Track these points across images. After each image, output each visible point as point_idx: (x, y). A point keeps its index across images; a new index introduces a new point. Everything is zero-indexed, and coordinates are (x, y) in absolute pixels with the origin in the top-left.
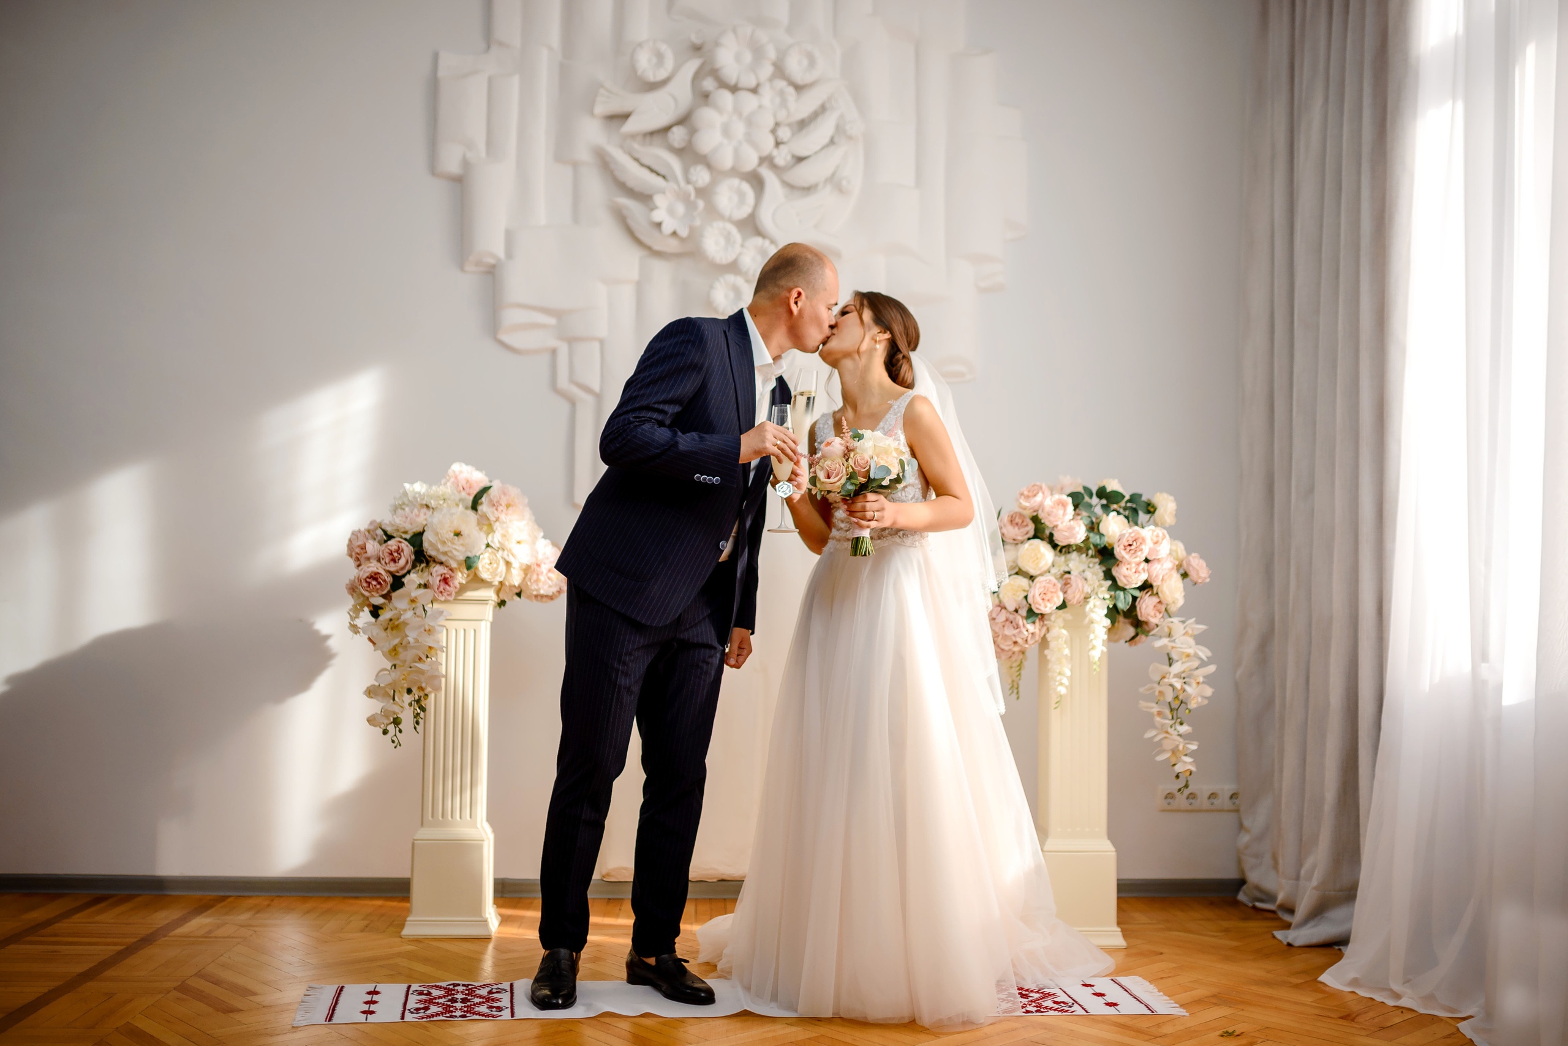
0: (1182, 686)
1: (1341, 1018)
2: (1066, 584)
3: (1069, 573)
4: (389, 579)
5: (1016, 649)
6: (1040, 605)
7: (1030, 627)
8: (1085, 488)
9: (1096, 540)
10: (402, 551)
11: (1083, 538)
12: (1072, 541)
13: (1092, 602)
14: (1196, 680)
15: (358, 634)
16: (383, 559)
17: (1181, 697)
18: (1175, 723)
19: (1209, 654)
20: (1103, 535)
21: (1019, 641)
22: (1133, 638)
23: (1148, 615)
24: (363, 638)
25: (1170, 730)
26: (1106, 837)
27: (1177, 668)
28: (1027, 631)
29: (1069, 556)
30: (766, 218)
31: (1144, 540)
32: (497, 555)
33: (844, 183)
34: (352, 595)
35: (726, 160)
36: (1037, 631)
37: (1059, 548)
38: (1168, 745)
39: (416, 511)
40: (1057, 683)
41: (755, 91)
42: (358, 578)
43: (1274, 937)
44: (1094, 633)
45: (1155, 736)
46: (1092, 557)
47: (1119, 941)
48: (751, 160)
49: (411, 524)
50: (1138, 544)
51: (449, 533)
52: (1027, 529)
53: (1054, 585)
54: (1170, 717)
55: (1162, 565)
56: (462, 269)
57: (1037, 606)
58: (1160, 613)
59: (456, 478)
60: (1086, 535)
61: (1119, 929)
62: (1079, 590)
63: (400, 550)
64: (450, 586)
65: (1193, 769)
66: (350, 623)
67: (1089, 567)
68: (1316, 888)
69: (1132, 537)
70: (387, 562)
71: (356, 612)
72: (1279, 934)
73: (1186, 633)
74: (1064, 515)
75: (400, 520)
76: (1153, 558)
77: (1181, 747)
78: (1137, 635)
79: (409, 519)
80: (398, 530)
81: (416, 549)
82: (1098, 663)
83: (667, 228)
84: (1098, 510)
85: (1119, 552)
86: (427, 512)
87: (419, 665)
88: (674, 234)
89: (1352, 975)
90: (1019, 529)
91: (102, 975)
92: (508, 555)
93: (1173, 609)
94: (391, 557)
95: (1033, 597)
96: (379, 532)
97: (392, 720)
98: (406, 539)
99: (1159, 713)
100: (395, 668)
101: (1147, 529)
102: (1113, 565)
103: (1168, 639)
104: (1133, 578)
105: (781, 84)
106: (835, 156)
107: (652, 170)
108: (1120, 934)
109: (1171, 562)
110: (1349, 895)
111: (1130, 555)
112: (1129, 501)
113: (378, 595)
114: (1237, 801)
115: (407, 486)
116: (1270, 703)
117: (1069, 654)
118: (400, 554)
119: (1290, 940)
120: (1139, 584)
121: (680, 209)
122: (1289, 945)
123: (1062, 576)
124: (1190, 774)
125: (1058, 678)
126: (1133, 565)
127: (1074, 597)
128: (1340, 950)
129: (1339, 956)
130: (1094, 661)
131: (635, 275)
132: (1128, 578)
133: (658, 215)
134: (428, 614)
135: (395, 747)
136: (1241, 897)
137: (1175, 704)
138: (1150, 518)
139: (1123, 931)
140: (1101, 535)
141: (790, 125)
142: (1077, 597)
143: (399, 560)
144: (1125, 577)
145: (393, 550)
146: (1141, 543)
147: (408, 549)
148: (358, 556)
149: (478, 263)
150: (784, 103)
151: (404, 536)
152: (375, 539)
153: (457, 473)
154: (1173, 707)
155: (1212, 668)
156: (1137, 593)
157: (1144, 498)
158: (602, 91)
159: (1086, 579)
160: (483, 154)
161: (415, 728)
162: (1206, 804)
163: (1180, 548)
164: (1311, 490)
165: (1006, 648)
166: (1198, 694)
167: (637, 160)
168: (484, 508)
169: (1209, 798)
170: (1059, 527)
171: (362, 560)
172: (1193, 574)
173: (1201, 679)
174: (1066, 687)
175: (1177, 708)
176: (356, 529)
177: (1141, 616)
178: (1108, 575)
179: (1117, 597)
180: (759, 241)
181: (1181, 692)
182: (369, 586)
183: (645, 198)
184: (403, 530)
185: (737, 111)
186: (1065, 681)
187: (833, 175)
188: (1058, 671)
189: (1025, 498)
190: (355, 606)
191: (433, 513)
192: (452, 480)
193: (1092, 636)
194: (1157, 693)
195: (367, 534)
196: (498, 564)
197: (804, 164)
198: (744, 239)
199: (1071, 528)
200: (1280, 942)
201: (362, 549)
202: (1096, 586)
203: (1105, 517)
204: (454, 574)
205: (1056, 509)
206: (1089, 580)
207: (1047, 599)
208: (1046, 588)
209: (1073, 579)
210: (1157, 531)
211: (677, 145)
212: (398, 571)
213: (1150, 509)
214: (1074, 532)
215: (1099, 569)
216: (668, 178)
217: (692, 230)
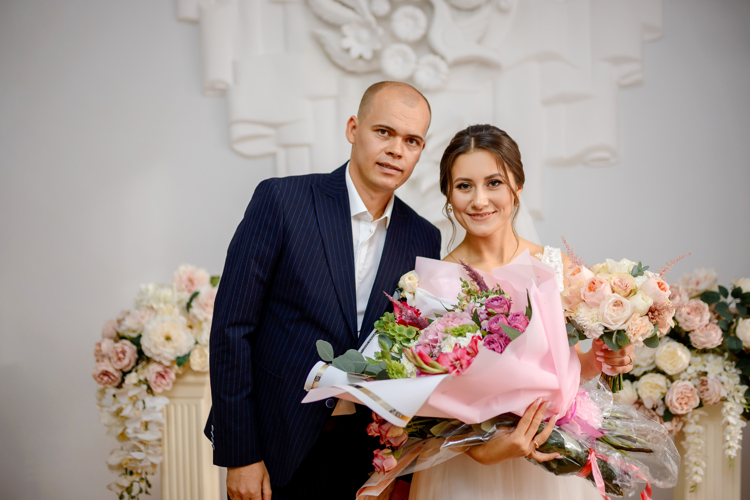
2: (702, 385)
3: (705, 374)
4: (118, 375)
6: (677, 409)
8: (719, 287)
9: (733, 345)
10: (126, 352)
11: (719, 343)
12: (709, 346)
13: (728, 405)
16: (113, 358)
29: (705, 358)
30: (437, 39)
32: (205, 350)
36: (674, 429)
37: (696, 351)
39: (143, 312)
40: (692, 472)
44: (730, 434)
49: (138, 324)
51: (162, 338)
53: (692, 390)
57: (674, 407)
59: (180, 276)
60: (722, 340)
62: (716, 394)
64: (166, 380)
67: (725, 370)
70: (115, 360)
74: (701, 319)
75: (130, 322)
81: (139, 348)
83: (355, 53)
86: (150, 314)
88: (361, 56)
94: (118, 356)
95: (671, 397)
97: (125, 488)
98: (132, 339)
107: (343, 4)
113: (111, 386)
117: (704, 447)
118: (124, 355)
123: (699, 376)
125: (694, 469)
127: (712, 400)
130: (730, 457)
131: (335, 91)
140: (738, 339)
142: (714, 400)
143: (124, 359)
145: (121, 350)
148: (97, 353)
149: (213, 89)
152: (110, 338)
159: (723, 383)
168: (195, 310)
170: (695, 332)
171: (99, 358)
174: (702, 476)
178: (746, 380)
182: (102, 381)
183: (337, 28)
184: (132, 330)
186: (701, 472)
188: (694, 462)
192: (177, 280)
198: (418, 57)
199: (707, 334)
201: (100, 347)
202: (732, 390)
203: (741, 320)
204: (168, 370)
205: (693, 315)
206: (725, 383)
207: (683, 402)
208: (684, 393)
209: (709, 382)
212: (124, 369)
214: (711, 338)
215: (735, 374)
216: (356, 9)
217: (375, 52)
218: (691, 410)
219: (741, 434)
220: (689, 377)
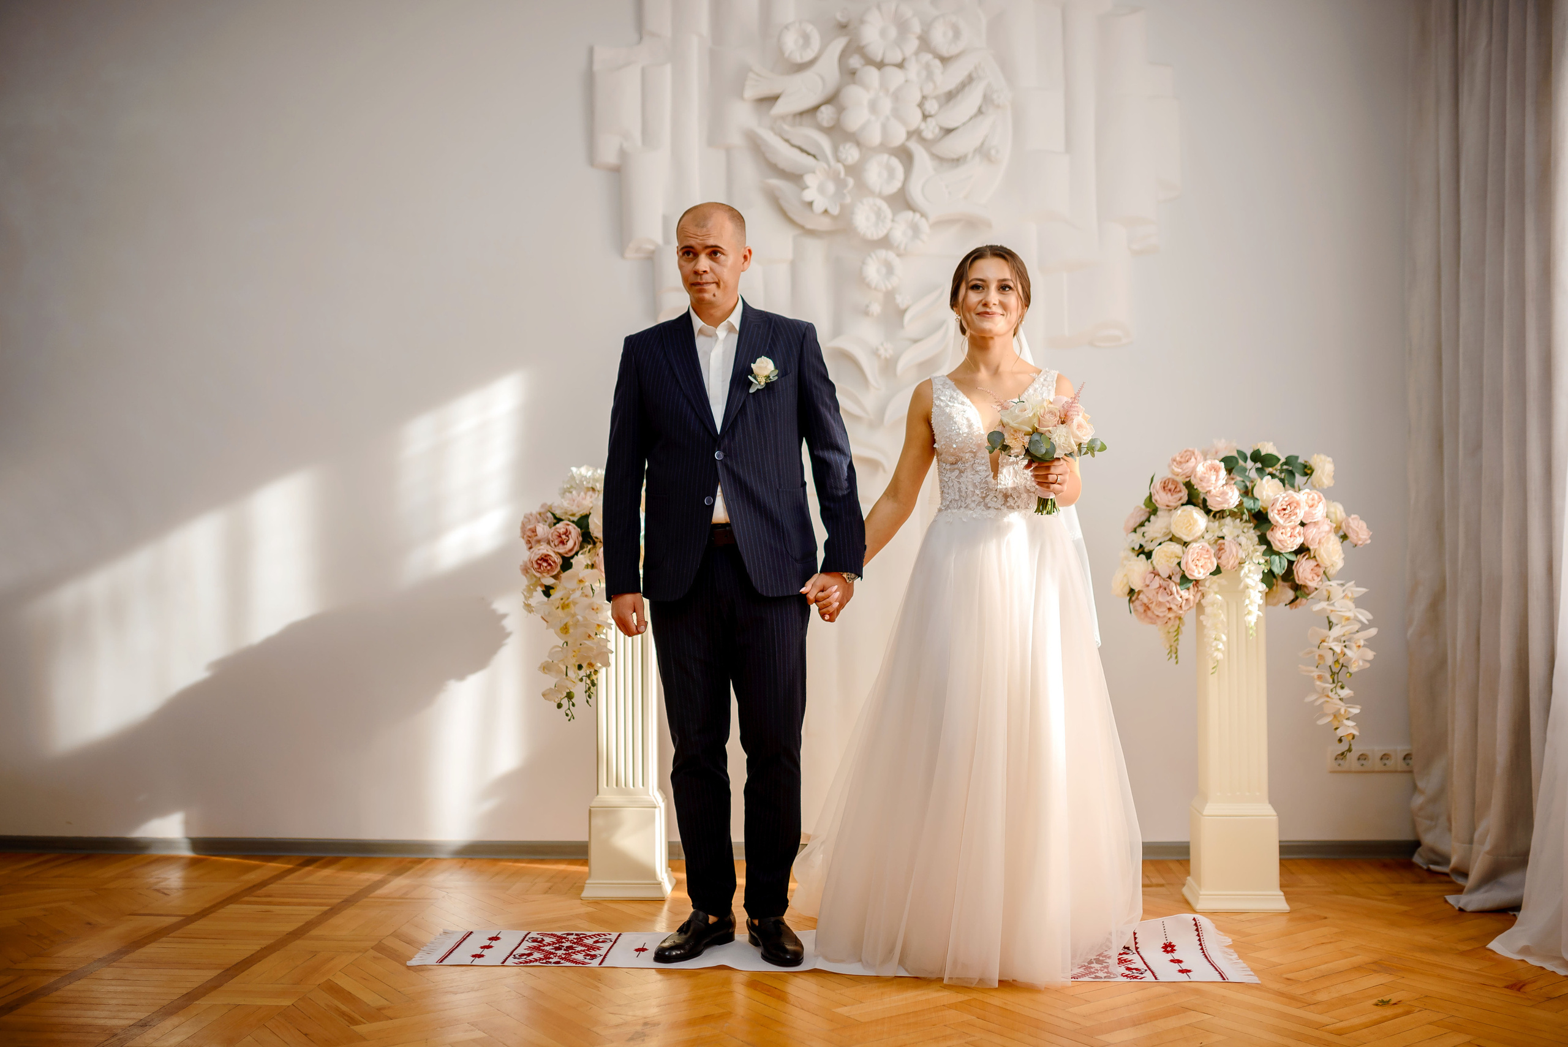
0: (1342, 650)
1: (1507, 987)
2: (1220, 550)
3: (1223, 538)
4: (559, 561)
5: (1171, 615)
6: (1194, 571)
7: (1185, 594)
8: (1239, 452)
9: (1250, 504)
10: (570, 533)
11: (1237, 503)
12: (1225, 507)
13: (1246, 567)
14: (1356, 643)
15: (532, 613)
16: (552, 541)
17: (1341, 661)
18: (1335, 687)
19: (1370, 617)
20: (1257, 499)
21: (1174, 607)
22: (1293, 601)
23: (1306, 579)
24: (536, 617)
25: (1330, 694)
26: (1267, 801)
27: (1336, 631)
28: (1181, 597)
29: (1223, 521)
30: (916, 192)
31: (1298, 504)
33: (993, 152)
34: (526, 576)
35: (875, 137)
36: (1192, 597)
37: (1212, 514)
38: (1329, 709)
39: (582, 494)
40: (1213, 649)
41: (900, 66)
42: (530, 560)
43: (1446, 902)
44: (1248, 598)
45: (1315, 700)
46: (1246, 521)
47: (1282, 905)
48: (899, 136)
49: (578, 507)
50: (1293, 508)
52: (1180, 495)
53: (1207, 551)
54: (1331, 681)
55: (1319, 528)
56: (622, 256)
57: (1190, 572)
58: (1318, 576)
60: (1239, 500)
61: (1282, 893)
62: (1233, 556)
63: (568, 533)
65: (1356, 733)
66: (524, 603)
67: (1243, 532)
68: (1488, 853)
69: (1286, 502)
70: (556, 544)
71: (530, 591)
72: (1451, 899)
73: (1345, 597)
74: (1217, 480)
75: (568, 504)
76: (1310, 521)
77: (1342, 711)
78: (1296, 598)
79: (576, 502)
80: (566, 513)
81: (583, 531)
82: (1255, 628)
83: (819, 207)
84: (1253, 474)
85: (1273, 516)
86: (593, 495)
87: (588, 643)
88: (826, 211)
89: (1523, 943)
90: (1172, 495)
91: (308, 934)
93: (1332, 571)
94: (560, 539)
95: (1186, 563)
96: (549, 515)
97: (565, 694)
98: (573, 522)
99: (1320, 677)
100: (567, 645)
101: (1302, 492)
102: (1268, 529)
103: (1327, 603)
104: (1289, 542)
105: (927, 57)
106: (984, 126)
107: (802, 150)
108: (1283, 898)
109: (1328, 524)
110: (1521, 860)
111: (1284, 519)
112: (1286, 463)
113: (548, 576)
114: (1411, 762)
115: (574, 469)
116: (1442, 663)
117: (1225, 620)
118: (568, 536)
119: (1461, 905)
120: (1295, 548)
121: (831, 187)
122: (1461, 910)
123: (1216, 541)
124: (1353, 738)
125: (1214, 644)
126: (1289, 529)
127: (1228, 563)
128: (1514, 915)
129: (1512, 922)
130: (1250, 626)
131: (789, 255)
132: (1283, 542)
133: (809, 195)
134: (595, 593)
135: (569, 720)
136: (1417, 859)
137: (1336, 668)
138: (1308, 479)
139: (1286, 894)
140: (1255, 499)
141: (937, 98)
142: (1231, 563)
143: (567, 542)
144: (1280, 541)
145: (561, 533)
146: (1295, 507)
147: (575, 531)
148: (529, 538)
149: (638, 250)
150: (930, 76)
151: (572, 518)
152: (546, 522)
154: (1334, 671)
155: (1373, 631)
156: (1292, 558)
157: (1301, 460)
158: (751, 75)
159: (1240, 544)
160: (639, 143)
161: (587, 702)
162: (1378, 765)
163: (1339, 510)
164: (1478, 446)
165: (1161, 615)
166: (1359, 658)
167: (787, 141)
169: (1381, 759)
170: (1212, 493)
171: (533, 543)
172: (1352, 536)
173: (1362, 643)
174: (1223, 652)
175: (1338, 672)
176: (528, 512)
177: (1298, 580)
178: (1263, 540)
179: (1272, 562)
180: (909, 215)
181: (1342, 656)
182: (540, 568)
183: (795, 178)
184: (570, 513)
185: (883, 85)
186: (1222, 647)
187: (982, 144)
188: (1214, 636)
189: (1177, 464)
190: (528, 586)
193: (1247, 602)
194: (1317, 657)
195: (538, 516)
197: (952, 135)
198: (894, 214)
199: (1224, 494)
200: (1453, 906)
201: (533, 532)
202: (1250, 551)
203: (1260, 481)
205: (1208, 475)
206: (1244, 545)
207: (1200, 565)
208: (1199, 554)
209: (1227, 544)
210: (1313, 494)
211: (825, 124)
212: (567, 553)
213: (1307, 471)
214: (1228, 497)
215: (1253, 535)
216: (818, 157)
217: (843, 207)
218: (1207, 575)
219: (1261, 598)
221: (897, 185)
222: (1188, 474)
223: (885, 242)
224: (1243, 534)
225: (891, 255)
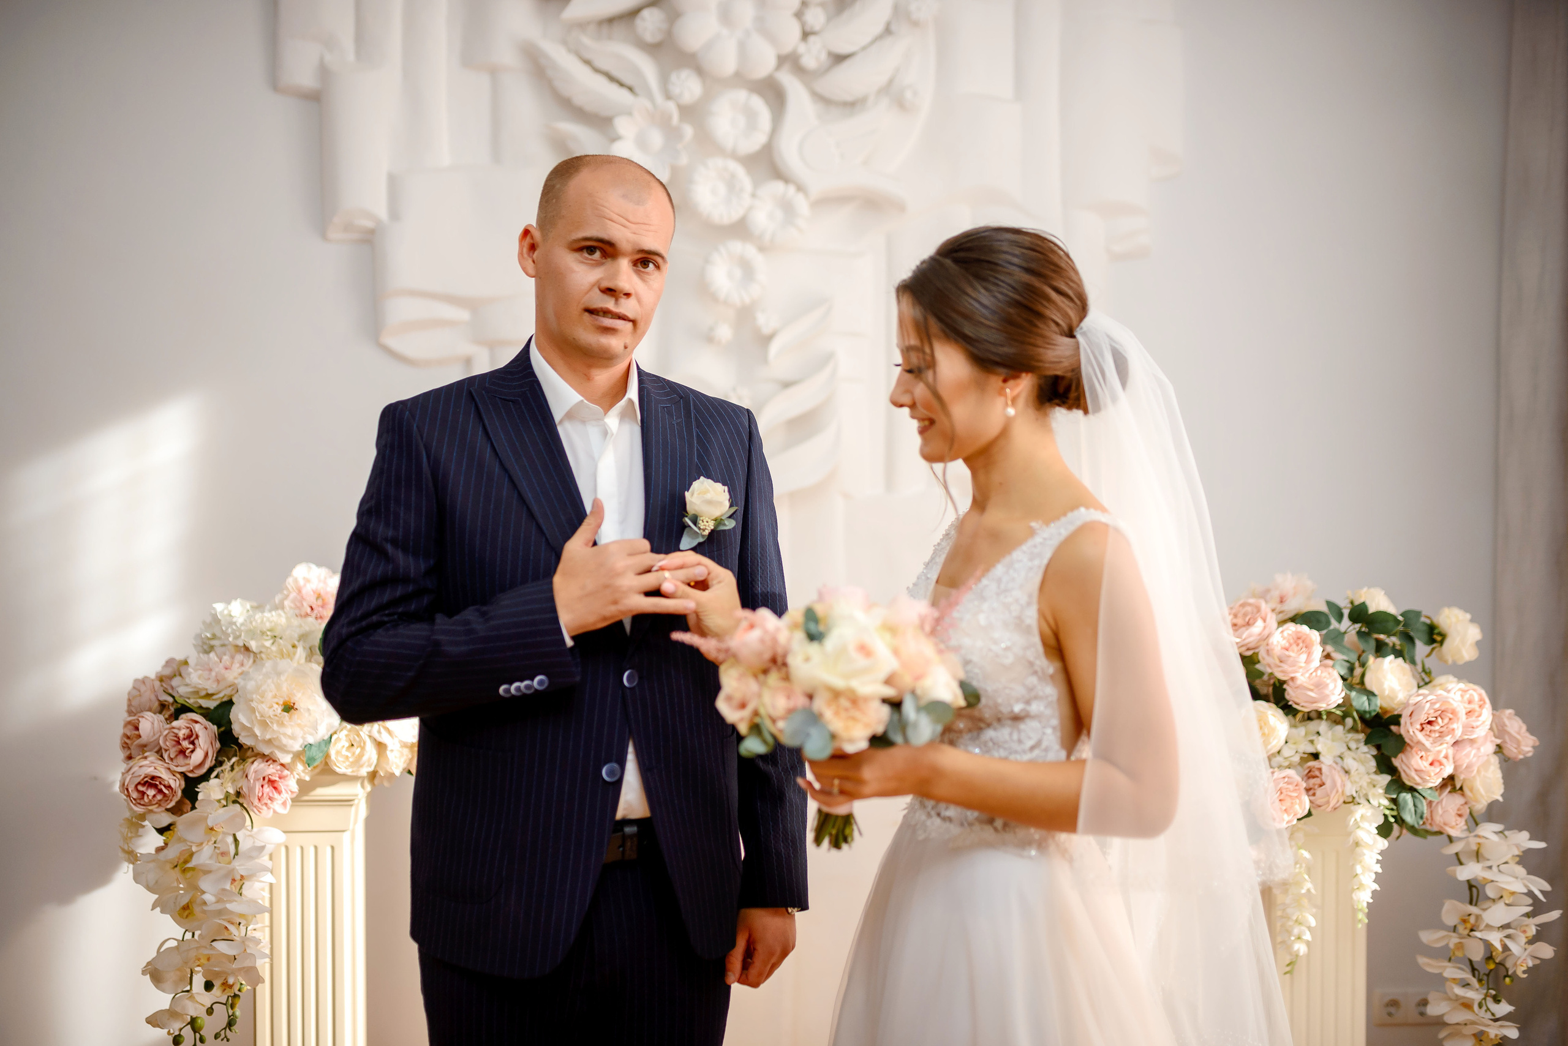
0: (1503, 943)
2: (1312, 778)
3: (1316, 756)
4: (178, 784)
8: (1330, 604)
9: (1363, 703)
10: (197, 737)
11: (1339, 700)
12: (1323, 706)
13: (1358, 811)
14: (1525, 932)
16: (167, 750)
17: (1497, 957)
18: (1487, 1000)
19: (1547, 887)
20: (1373, 694)
23: (1445, 824)
25: (1477, 1008)
29: (1314, 728)
30: (789, 152)
32: (361, 733)
33: (908, 95)
35: (727, 62)
37: (1297, 715)
39: (226, 658)
40: (1293, 938)
42: (125, 783)
44: (1361, 862)
45: (1446, 1014)
46: (1355, 731)
48: (764, 62)
49: (218, 681)
50: (1446, 721)
51: (276, 706)
53: (1297, 784)
54: (1479, 988)
55: (1479, 749)
56: (324, 236)
58: (1465, 819)
59: (299, 591)
60: (1343, 694)
62: (1337, 792)
63: (194, 736)
64: (280, 793)
67: (1349, 748)
69: (1430, 707)
70: (172, 756)
73: (1510, 856)
74: (1308, 662)
75: (200, 677)
79: (213, 674)
80: (196, 696)
81: (221, 731)
84: (1357, 646)
85: (1409, 729)
86: (244, 661)
92: (379, 732)
93: (1484, 810)
94: (179, 747)
96: (168, 695)
97: (189, 1019)
98: (205, 712)
99: (1459, 980)
100: (189, 939)
101: (1444, 682)
102: (1397, 750)
103: (1477, 865)
104: (1432, 774)
106: (892, 54)
107: (612, 79)
111: (1431, 739)
112: (1404, 625)
113: (161, 809)
115: (219, 607)
118: (193, 743)
120: (1440, 780)
121: (656, 138)
123: (1303, 760)
125: (1296, 931)
126: (1430, 750)
127: (1328, 802)
130: (1359, 908)
132: (1423, 775)
134: (241, 850)
137: (1488, 968)
138: (1434, 649)
140: (1370, 694)
141: (822, 4)
142: (1333, 803)
143: (192, 752)
144: (1415, 768)
145: (183, 734)
146: (1447, 718)
147: (206, 734)
148: (127, 741)
149: (348, 227)
151: (205, 703)
153: (301, 583)
154: (1484, 972)
155: (1555, 915)
156: (1434, 795)
157: (1426, 618)
159: (1347, 772)
160: (351, 57)
166: (1527, 954)
167: (588, 62)
170: (1299, 682)
171: (134, 749)
172: (1510, 748)
173: (1535, 932)
175: (1490, 973)
176: (141, 675)
178: (1385, 765)
179: (1401, 803)
180: (778, 187)
181: (1500, 949)
182: (143, 798)
184: (203, 693)
186: (1307, 935)
187: (891, 82)
188: (1295, 918)
191: (254, 661)
192: (293, 595)
193: (1358, 869)
194: (1454, 948)
195: (157, 684)
196: (363, 748)
197: (846, 64)
198: (756, 184)
199: (1320, 686)
201: (136, 728)
202: (1364, 783)
203: (1371, 660)
204: (286, 772)
205: (1293, 651)
206: (1353, 772)
208: (1284, 791)
209: (1325, 769)
210: (1471, 692)
211: (649, 37)
212: (192, 771)
213: (1434, 635)
214: (1327, 692)
215: (1367, 753)
216: (637, 90)
217: (675, 170)
218: (1295, 822)
219: (1378, 861)
220: (1286, 764)
221: (759, 139)
222: (1251, 645)
223: (740, 229)
224: (1349, 752)
225: (750, 251)
